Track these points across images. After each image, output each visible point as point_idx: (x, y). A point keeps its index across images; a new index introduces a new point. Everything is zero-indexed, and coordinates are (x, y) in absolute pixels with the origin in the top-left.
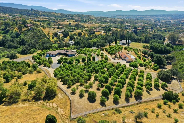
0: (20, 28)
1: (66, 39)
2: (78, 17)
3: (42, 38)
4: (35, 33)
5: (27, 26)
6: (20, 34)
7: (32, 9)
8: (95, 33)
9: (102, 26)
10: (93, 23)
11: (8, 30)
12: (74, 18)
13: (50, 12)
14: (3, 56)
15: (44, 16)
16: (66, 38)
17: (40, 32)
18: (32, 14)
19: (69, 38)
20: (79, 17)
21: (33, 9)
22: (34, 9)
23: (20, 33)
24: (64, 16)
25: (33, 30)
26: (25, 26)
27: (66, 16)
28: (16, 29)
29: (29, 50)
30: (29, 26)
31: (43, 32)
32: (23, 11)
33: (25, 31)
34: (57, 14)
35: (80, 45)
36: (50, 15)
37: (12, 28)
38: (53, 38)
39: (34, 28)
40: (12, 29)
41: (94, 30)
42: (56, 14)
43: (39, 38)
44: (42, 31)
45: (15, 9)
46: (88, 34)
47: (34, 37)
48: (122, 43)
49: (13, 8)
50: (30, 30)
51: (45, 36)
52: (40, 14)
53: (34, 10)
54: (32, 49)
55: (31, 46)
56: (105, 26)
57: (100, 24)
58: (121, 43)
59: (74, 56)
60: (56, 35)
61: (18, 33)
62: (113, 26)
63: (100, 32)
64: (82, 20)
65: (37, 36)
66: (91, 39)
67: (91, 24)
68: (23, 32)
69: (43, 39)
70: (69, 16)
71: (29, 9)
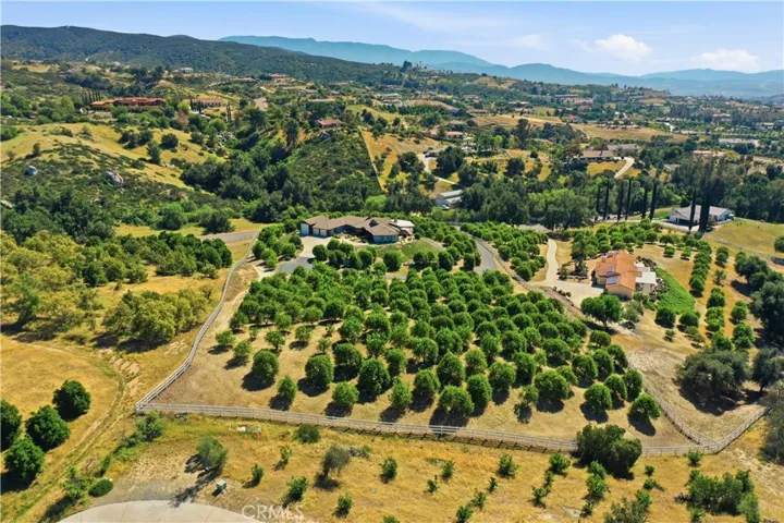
0: (291, 133)
1: (441, 179)
2: (585, 96)
3: (351, 173)
4: (335, 151)
5: (321, 126)
6: (289, 154)
7: (406, 62)
8: (587, 165)
9: (667, 137)
10: (627, 123)
11: (258, 136)
12: (565, 101)
13: (472, 75)
14: (192, 220)
15: (443, 89)
16: (446, 178)
17: (352, 147)
18: (401, 83)
19: (458, 180)
20: (591, 96)
21: (410, 64)
22: (414, 62)
23: (290, 150)
24: (525, 90)
25: (334, 140)
26: (312, 125)
27: (534, 91)
28: (281, 135)
29: (281, 209)
30: (326, 127)
31: (365, 151)
32: (371, 71)
33: (307, 142)
34: (500, 83)
35: (477, 209)
36: (468, 87)
37: (271, 129)
38: (393, 174)
39: (341, 133)
40: (270, 133)
41: (587, 154)
42: (492, 85)
43: (339, 172)
44: (364, 146)
45: (345, 63)
46: (553, 171)
47: (325, 164)
48: (679, 217)
49: (340, 61)
50: (323, 139)
51: (365, 165)
52: (429, 83)
53: (414, 66)
54: (291, 208)
55: (292, 195)
56: (687, 137)
57: (672, 127)
58: (673, 218)
59: (391, 242)
60: (408, 163)
61: (283, 150)
62: (731, 141)
63: (616, 161)
64: (593, 110)
65: (337, 163)
66: (541, 191)
67: (619, 129)
68: (299, 147)
69: (353, 175)
70: (544, 93)
71: (395, 64)
